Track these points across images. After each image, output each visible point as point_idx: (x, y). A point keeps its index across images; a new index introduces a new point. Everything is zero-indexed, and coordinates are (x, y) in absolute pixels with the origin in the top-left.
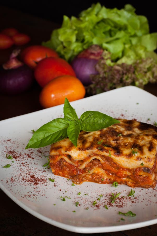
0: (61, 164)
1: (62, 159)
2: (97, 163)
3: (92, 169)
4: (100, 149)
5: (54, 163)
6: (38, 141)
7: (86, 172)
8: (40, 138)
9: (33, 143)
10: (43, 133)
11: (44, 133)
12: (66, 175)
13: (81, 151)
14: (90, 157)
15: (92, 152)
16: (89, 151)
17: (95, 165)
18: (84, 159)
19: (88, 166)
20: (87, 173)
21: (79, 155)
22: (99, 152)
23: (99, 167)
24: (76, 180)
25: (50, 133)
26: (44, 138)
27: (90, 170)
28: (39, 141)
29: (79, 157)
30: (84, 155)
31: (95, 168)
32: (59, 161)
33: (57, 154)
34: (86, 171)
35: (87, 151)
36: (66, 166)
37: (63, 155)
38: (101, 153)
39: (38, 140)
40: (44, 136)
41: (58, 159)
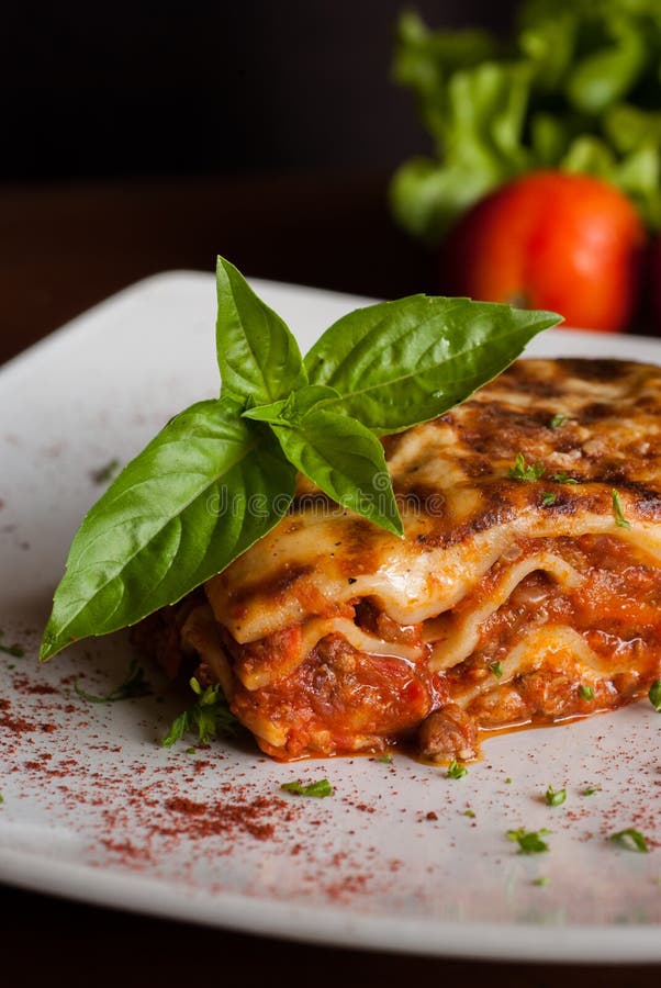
0: (324, 674)
1: (325, 642)
2: (540, 598)
3: (515, 645)
4: (556, 504)
5: (278, 681)
6: (105, 587)
7: (480, 681)
8: (111, 564)
9: (82, 605)
10: (119, 528)
11: (129, 526)
12: (359, 742)
13: (438, 552)
14: (497, 570)
15: (514, 535)
16: (493, 538)
17: (530, 616)
18: (459, 597)
19: (491, 636)
20: (485, 686)
21: (432, 582)
22: (552, 522)
23: (555, 619)
24: (453, 738)
25: (161, 515)
26: (139, 555)
27: (503, 656)
28: (113, 584)
29: (436, 593)
30: (461, 569)
31: (532, 633)
32: (306, 662)
33: (289, 618)
34: (481, 672)
35: (477, 540)
36: (361, 676)
37: (334, 609)
38: (563, 523)
39: (103, 577)
40: (136, 545)
41: (304, 646)
